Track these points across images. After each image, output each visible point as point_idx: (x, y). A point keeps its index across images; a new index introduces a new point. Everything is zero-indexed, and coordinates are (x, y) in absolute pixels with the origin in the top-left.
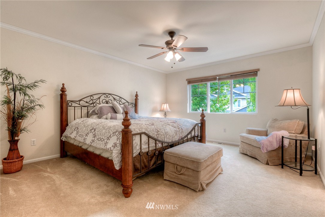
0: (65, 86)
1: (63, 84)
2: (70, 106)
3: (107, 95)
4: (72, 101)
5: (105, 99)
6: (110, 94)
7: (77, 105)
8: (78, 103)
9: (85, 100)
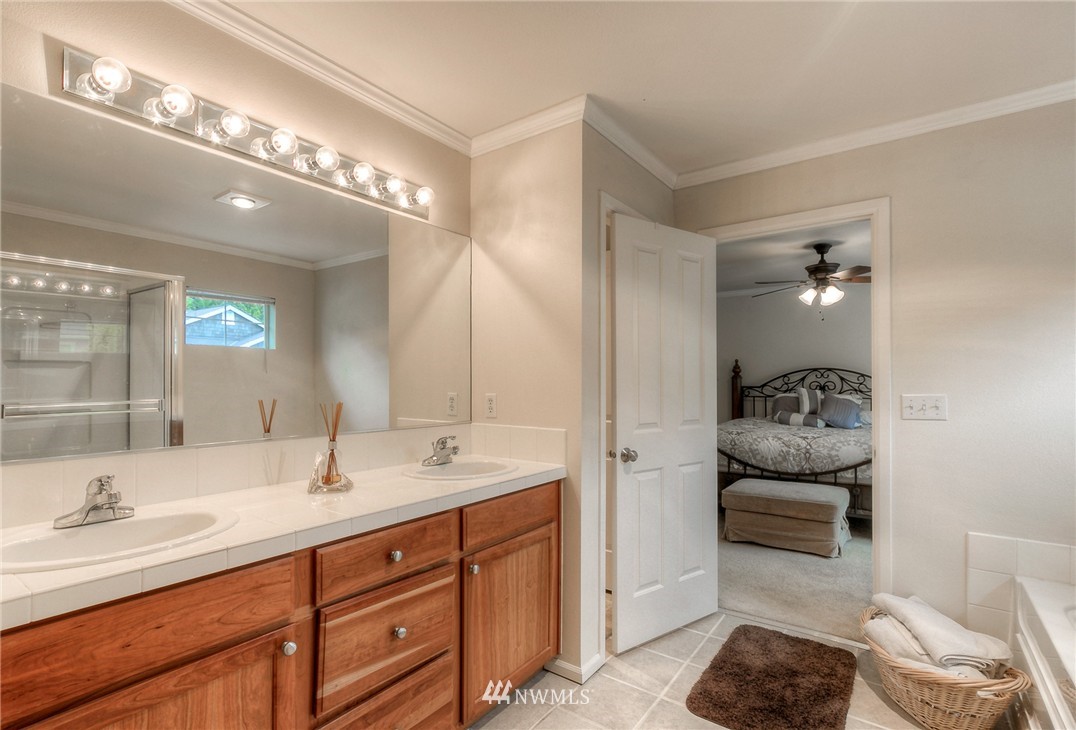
0: (739, 364)
1: (737, 361)
2: (747, 396)
3: (822, 371)
4: (751, 388)
5: (818, 380)
6: (830, 370)
7: (757, 394)
8: (760, 390)
9: (772, 384)
